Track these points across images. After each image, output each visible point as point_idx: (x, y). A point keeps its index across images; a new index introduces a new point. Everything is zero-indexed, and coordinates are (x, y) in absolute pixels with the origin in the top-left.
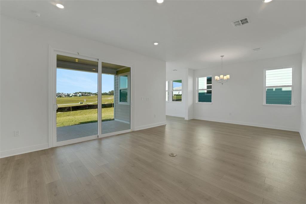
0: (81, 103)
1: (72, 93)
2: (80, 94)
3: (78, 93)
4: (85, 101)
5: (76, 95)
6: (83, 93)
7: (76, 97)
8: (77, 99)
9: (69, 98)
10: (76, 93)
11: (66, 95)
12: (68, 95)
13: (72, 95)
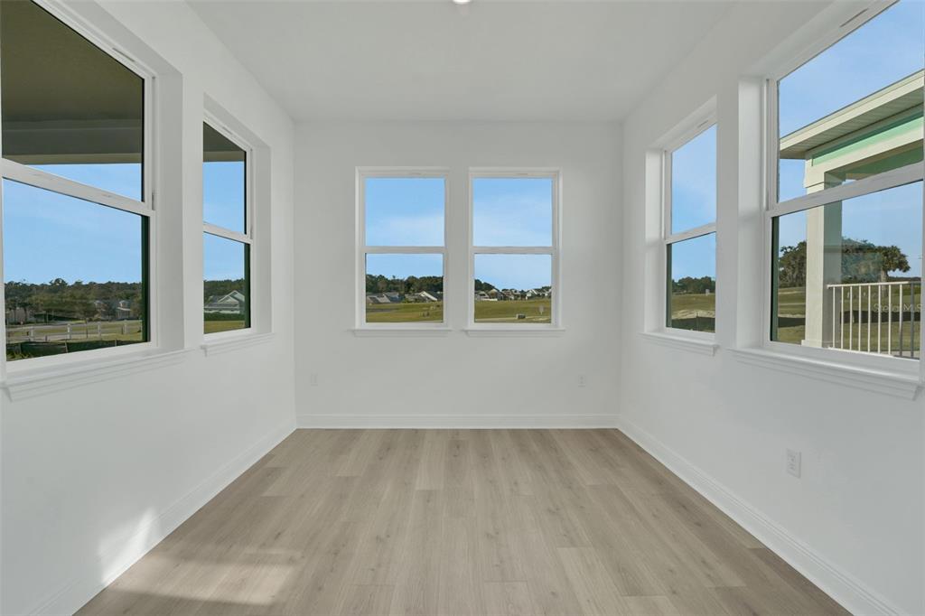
1: (532, 291)
4: (542, 311)
11: (518, 293)
12: (523, 294)
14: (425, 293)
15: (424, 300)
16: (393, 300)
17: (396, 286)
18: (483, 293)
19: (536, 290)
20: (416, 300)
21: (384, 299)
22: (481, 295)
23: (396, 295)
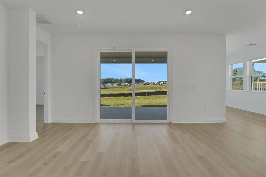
0: (159, 90)
1: (156, 82)
2: (162, 82)
3: (161, 82)
4: (163, 88)
5: (158, 83)
6: (164, 81)
7: (159, 85)
8: (158, 87)
9: (153, 86)
10: (159, 82)
11: (152, 83)
12: (154, 84)
13: (157, 84)
14: (126, 83)
15: (126, 85)
16: (118, 85)
17: (118, 81)
18: (143, 83)
19: (157, 82)
20: (124, 85)
21: (116, 85)
22: (142, 84)
23: (119, 84)
